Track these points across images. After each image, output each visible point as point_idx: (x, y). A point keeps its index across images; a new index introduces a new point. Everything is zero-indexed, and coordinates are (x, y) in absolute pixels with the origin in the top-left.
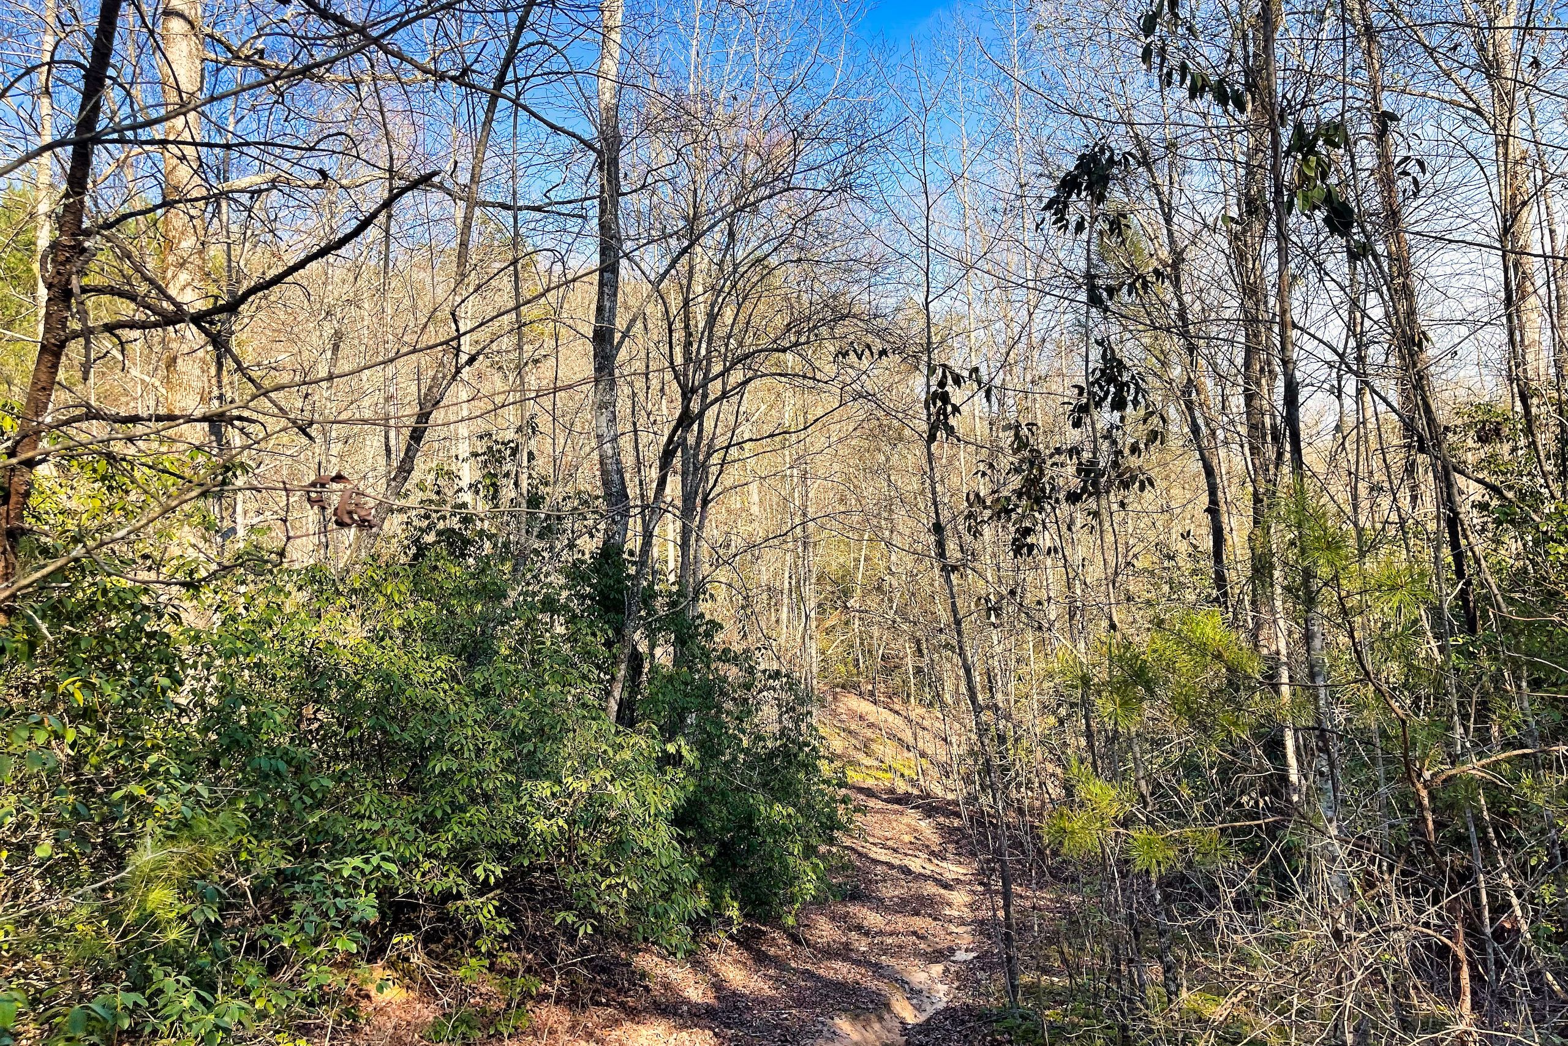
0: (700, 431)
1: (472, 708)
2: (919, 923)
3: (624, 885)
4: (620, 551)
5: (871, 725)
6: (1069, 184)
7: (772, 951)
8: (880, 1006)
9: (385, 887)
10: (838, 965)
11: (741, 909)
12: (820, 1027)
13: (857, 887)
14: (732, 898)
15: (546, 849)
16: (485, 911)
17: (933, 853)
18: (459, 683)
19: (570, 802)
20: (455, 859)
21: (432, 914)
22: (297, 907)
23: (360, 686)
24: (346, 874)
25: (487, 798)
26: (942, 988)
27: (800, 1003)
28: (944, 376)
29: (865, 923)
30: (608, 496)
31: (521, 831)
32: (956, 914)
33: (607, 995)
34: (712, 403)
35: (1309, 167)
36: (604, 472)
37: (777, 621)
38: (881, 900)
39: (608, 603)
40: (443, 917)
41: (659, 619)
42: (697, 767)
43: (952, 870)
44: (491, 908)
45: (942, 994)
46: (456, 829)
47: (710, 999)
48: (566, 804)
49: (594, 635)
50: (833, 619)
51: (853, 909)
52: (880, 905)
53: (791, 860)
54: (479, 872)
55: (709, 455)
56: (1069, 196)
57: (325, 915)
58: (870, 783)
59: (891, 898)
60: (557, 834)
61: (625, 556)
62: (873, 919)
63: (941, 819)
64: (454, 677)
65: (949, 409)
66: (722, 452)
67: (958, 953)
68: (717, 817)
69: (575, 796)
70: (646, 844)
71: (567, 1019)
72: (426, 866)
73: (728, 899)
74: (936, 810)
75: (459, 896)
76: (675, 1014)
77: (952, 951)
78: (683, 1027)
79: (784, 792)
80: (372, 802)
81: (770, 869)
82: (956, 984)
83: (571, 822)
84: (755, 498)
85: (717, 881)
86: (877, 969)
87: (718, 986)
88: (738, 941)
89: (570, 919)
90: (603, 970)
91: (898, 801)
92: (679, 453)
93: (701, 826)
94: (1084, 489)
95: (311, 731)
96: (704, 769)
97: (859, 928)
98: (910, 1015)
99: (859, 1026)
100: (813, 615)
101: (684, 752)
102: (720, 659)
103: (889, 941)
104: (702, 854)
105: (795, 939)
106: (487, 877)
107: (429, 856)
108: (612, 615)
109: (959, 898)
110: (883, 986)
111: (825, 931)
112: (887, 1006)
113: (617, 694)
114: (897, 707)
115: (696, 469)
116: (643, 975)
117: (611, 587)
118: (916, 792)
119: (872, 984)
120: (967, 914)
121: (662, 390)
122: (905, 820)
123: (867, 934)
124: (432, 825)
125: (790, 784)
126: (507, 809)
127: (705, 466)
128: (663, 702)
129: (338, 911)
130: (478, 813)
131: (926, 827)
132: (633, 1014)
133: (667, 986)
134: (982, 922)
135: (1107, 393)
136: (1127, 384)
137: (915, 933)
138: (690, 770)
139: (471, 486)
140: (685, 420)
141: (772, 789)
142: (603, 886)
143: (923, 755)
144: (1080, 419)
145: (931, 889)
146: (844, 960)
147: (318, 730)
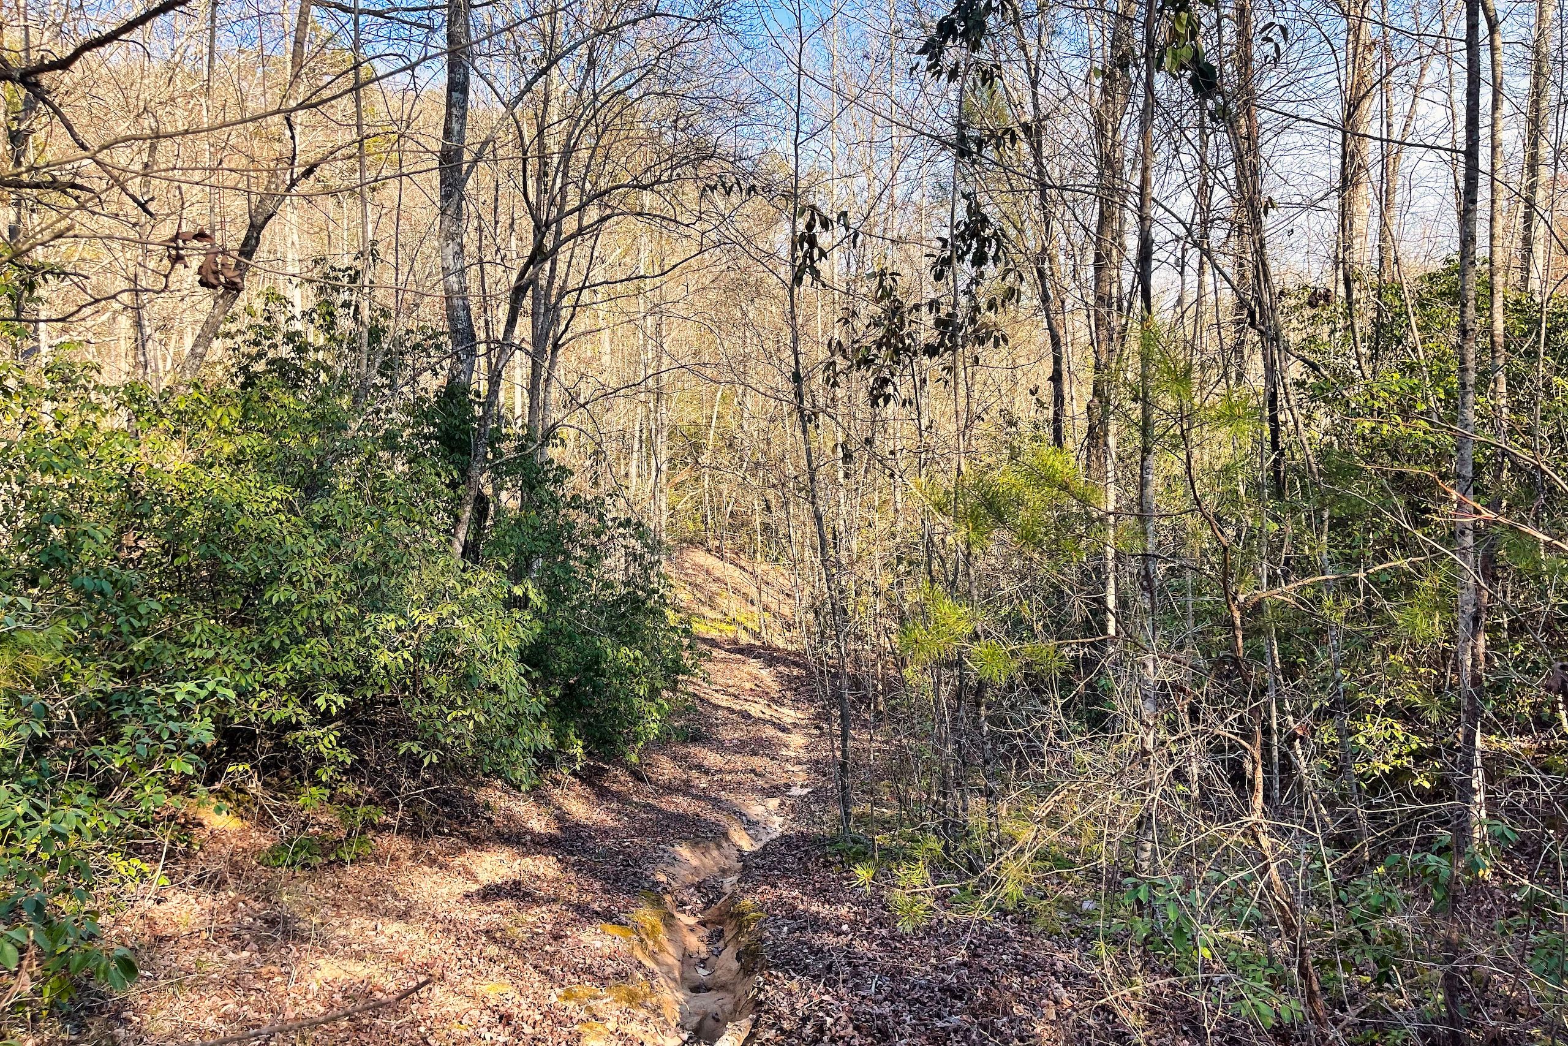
0: (553, 270)
1: (311, 540)
2: (757, 762)
3: (470, 717)
4: (466, 391)
5: (716, 580)
6: (946, 28)
7: (615, 787)
8: (720, 836)
9: (219, 715)
10: (679, 799)
11: (583, 748)
12: (661, 853)
13: (698, 729)
14: (577, 737)
15: (391, 681)
16: (326, 741)
17: (772, 699)
18: (296, 515)
19: (416, 636)
20: (294, 689)
21: (268, 745)
22: (128, 729)
23: (189, 514)
24: (179, 699)
25: (327, 631)
26: (778, 820)
27: (642, 832)
28: (813, 218)
29: (706, 763)
30: (454, 331)
31: (364, 664)
32: (793, 754)
33: (449, 826)
34: (567, 240)
35: (1181, 24)
36: (450, 308)
37: (627, 475)
38: (722, 742)
39: (454, 444)
40: (280, 746)
41: (507, 463)
42: (544, 610)
43: (788, 715)
44: (332, 738)
45: (778, 825)
46: (296, 660)
47: (553, 829)
48: (412, 638)
49: (438, 475)
50: (684, 475)
51: (693, 749)
52: (720, 746)
53: (636, 701)
54: (321, 702)
55: (560, 297)
56: (945, 41)
57: (159, 738)
58: (714, 634)
59: (731, 741)
60: (402, 667)
61: (472, 397)
62: (712, 758)
63: (782, 668)
64: (292, 510)
65: (816, 252)
66: (575, 294)
67: (793, 789)
68: (564, 658)
69: (421, 629)
70: (495, 679)
71: (410, 847)
72: (264, 695)
73: (572, 737)
74: (778, 660)
75: (298, 726)
76: (518, 843)
77: (788, 787)
78: (525, 855)
79: (631, 636)
80: (203, 631)
81: (616, 709)
82: (791, 816)
83: (417, 657)
84: (607, 347)
85: (561, 720)
86: (716, 802)
87: (561, 817)
88: (581, 778)
89: (415, 749)
90: (446, 803)
91: (741, 651)
92: (529, 293)
93: (546, 667)
94: (942, 344)
95: (132, 560)
96: (551, 612)
97: (699, 767)
98: (746, 844)
99: (698, 853)
100: (664, 467)
101: (531, 595)
102: (569, 505)
103: (729, 778)
104: (548, 695)
105: (638, 777)
106: (329, 706)
107: (266, 686)
108: (457, 456)
109: (797, 740)
110: (722, 818)
111: (666, 769)
112: (726, 836)
113: (462, 536)
114: (743, 564)
115: (547, 310)
116: (488, 807)
117: (456, 428)
118: (758, 643)
119: (713, 817)
120: (804, 755)
121: (511, 225)
122: (747, 668)
123: (707, 772)
124: (270, 655)
125: (637, 629)
126: (350, 642)
127: (556, 308)
128: (511, 545)
129: (172, 735)
130: (318, 644)
131: (767, 676)
132: (477, 842)
133: (510, 818)
134: (817, 762)
135: (969, 247)
136: (988, 239)
137: (753, 771)
138: (537, 613)
139: (304, 314)
140: (538, 255)
141: (619, 633)
142: (449, 718)
143: (766, 609)
144: (942, 271)
145: (769, 732)
146: (684, 795)
147: (139, 559)
